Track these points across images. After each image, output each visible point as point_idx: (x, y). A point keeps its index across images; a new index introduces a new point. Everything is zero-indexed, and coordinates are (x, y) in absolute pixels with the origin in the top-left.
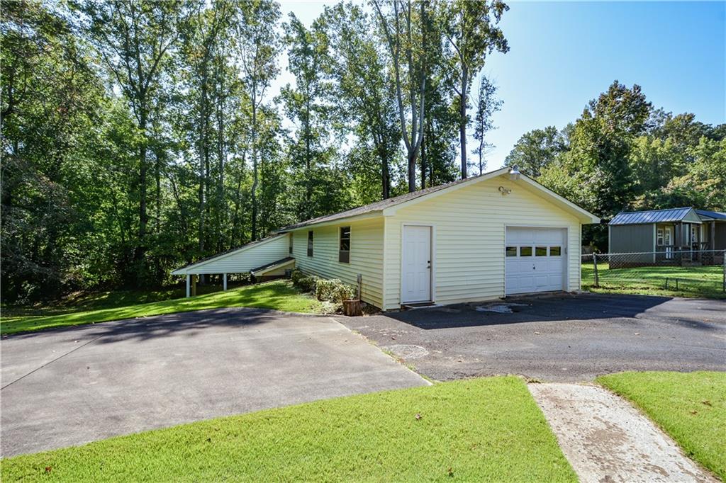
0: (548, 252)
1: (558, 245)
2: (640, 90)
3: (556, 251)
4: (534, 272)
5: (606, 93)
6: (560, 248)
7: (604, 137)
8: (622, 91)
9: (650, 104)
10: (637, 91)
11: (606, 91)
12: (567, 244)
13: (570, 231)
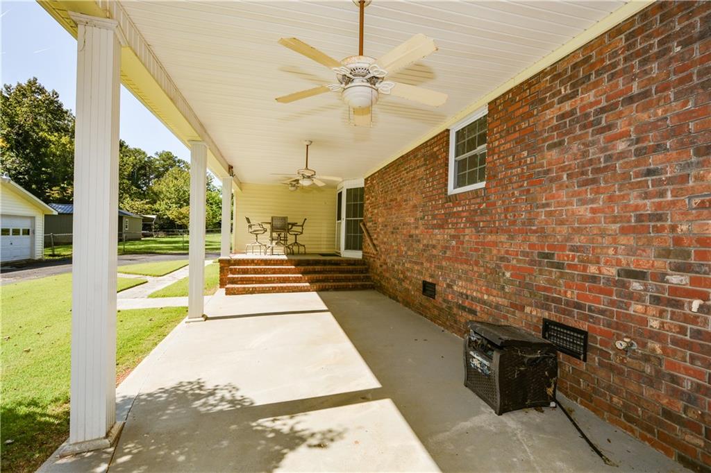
0: (21, 232)
1: (28, 228)
2: (58, 97)
3: (27, 232)
4: (11, 246)
5: (23, 85)
6: (29, 230)
7: (21, 126)
8: (41, 91)
9: (66, 113)
10: (55, 96)
11: (24, 83)
12: (34, 226)
13: (37, 219)
